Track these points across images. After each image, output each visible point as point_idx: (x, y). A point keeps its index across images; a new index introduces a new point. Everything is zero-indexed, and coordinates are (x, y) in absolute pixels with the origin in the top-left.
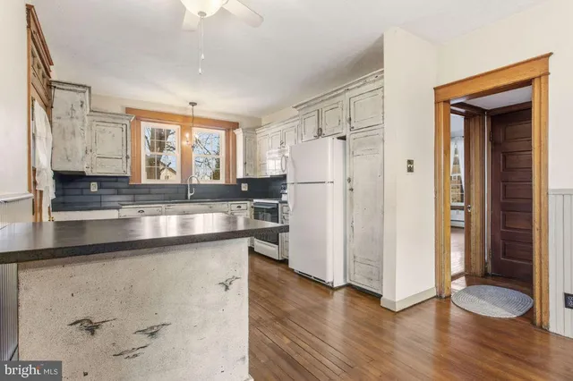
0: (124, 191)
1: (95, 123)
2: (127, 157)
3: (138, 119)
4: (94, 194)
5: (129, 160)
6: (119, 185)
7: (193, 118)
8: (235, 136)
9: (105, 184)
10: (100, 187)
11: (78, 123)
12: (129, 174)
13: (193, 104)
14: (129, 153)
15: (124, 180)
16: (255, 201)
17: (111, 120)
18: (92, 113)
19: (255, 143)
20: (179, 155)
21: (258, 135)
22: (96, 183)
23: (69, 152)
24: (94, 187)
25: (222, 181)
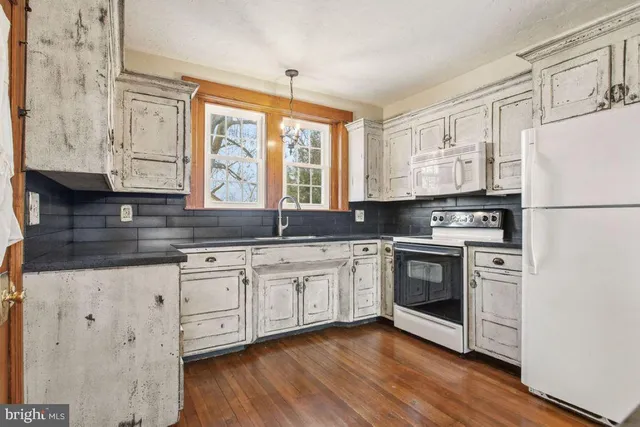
0: (176, 220)
1: (130, 96)
2: (185, 160)
3: (201, 99)
4: (126, 226)
5: (189, 166)
6: (169, 210)
7: (291, 101)
8: (346, 134)
9: (145, 209)
10: (137, 214)
11: (93, 59)
12: (187, 190)
13: (292, 73)
14: (188, 153)
15: (177, 201)
16: (397, 239)
17: (159, 92)
18: (126, 76)
19: (381, 143)
20: (262, 163)
21: (385, 132)
22: (130, 207)
23: (71, 129)
24: (126, 213)
25: (325, 205)
